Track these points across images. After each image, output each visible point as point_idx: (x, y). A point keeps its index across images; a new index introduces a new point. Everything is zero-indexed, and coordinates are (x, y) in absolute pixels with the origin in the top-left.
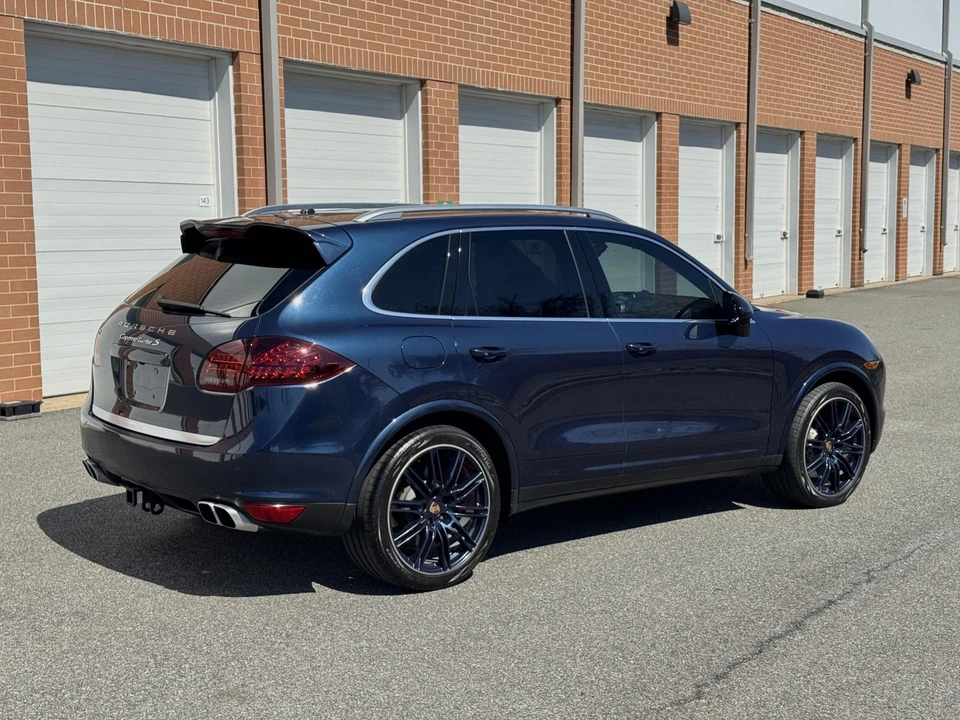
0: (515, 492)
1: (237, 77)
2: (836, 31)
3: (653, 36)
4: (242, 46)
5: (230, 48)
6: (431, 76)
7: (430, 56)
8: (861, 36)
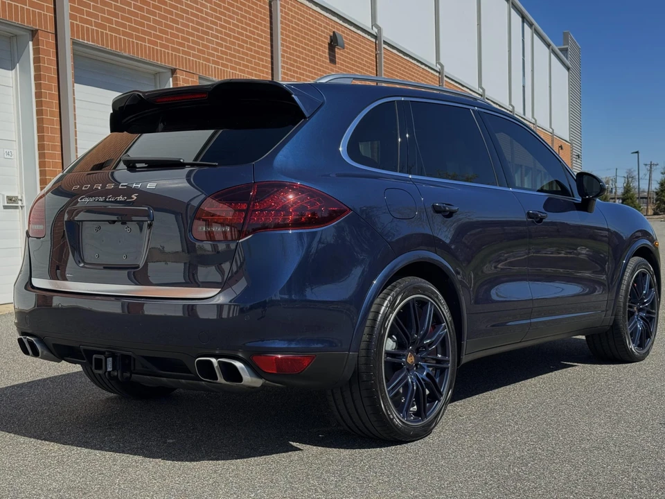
0: (464, 343)
1: (37, 51)
2: (423, 66)
3: (321, 56)
4: (40, 25)
5: (31, 26)
6: (179, 66)
7: (178, 51)
8: (437, 71)
